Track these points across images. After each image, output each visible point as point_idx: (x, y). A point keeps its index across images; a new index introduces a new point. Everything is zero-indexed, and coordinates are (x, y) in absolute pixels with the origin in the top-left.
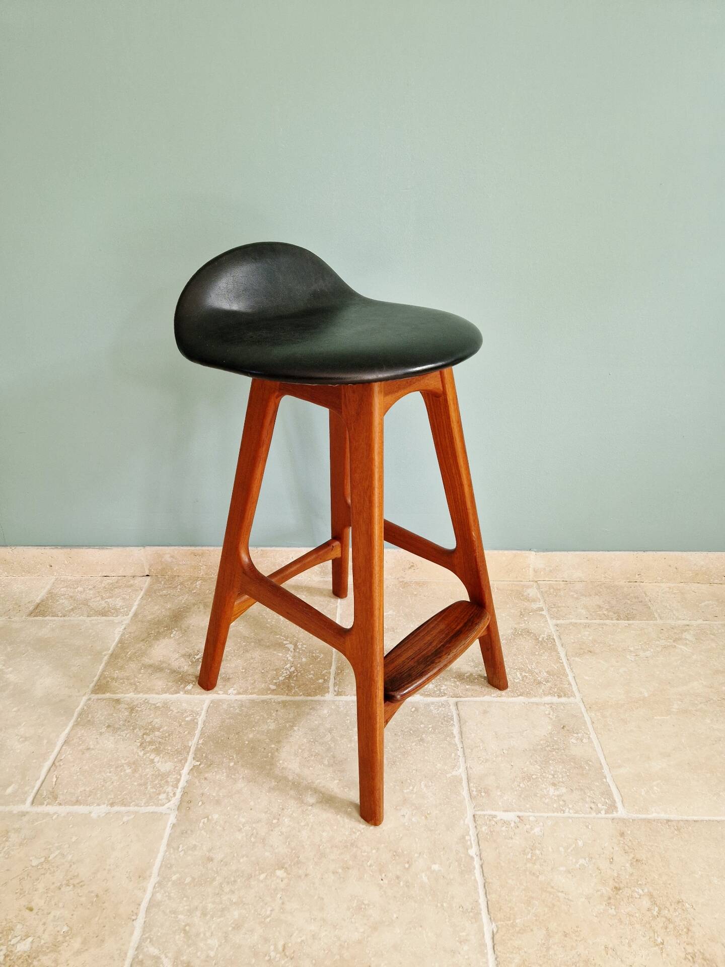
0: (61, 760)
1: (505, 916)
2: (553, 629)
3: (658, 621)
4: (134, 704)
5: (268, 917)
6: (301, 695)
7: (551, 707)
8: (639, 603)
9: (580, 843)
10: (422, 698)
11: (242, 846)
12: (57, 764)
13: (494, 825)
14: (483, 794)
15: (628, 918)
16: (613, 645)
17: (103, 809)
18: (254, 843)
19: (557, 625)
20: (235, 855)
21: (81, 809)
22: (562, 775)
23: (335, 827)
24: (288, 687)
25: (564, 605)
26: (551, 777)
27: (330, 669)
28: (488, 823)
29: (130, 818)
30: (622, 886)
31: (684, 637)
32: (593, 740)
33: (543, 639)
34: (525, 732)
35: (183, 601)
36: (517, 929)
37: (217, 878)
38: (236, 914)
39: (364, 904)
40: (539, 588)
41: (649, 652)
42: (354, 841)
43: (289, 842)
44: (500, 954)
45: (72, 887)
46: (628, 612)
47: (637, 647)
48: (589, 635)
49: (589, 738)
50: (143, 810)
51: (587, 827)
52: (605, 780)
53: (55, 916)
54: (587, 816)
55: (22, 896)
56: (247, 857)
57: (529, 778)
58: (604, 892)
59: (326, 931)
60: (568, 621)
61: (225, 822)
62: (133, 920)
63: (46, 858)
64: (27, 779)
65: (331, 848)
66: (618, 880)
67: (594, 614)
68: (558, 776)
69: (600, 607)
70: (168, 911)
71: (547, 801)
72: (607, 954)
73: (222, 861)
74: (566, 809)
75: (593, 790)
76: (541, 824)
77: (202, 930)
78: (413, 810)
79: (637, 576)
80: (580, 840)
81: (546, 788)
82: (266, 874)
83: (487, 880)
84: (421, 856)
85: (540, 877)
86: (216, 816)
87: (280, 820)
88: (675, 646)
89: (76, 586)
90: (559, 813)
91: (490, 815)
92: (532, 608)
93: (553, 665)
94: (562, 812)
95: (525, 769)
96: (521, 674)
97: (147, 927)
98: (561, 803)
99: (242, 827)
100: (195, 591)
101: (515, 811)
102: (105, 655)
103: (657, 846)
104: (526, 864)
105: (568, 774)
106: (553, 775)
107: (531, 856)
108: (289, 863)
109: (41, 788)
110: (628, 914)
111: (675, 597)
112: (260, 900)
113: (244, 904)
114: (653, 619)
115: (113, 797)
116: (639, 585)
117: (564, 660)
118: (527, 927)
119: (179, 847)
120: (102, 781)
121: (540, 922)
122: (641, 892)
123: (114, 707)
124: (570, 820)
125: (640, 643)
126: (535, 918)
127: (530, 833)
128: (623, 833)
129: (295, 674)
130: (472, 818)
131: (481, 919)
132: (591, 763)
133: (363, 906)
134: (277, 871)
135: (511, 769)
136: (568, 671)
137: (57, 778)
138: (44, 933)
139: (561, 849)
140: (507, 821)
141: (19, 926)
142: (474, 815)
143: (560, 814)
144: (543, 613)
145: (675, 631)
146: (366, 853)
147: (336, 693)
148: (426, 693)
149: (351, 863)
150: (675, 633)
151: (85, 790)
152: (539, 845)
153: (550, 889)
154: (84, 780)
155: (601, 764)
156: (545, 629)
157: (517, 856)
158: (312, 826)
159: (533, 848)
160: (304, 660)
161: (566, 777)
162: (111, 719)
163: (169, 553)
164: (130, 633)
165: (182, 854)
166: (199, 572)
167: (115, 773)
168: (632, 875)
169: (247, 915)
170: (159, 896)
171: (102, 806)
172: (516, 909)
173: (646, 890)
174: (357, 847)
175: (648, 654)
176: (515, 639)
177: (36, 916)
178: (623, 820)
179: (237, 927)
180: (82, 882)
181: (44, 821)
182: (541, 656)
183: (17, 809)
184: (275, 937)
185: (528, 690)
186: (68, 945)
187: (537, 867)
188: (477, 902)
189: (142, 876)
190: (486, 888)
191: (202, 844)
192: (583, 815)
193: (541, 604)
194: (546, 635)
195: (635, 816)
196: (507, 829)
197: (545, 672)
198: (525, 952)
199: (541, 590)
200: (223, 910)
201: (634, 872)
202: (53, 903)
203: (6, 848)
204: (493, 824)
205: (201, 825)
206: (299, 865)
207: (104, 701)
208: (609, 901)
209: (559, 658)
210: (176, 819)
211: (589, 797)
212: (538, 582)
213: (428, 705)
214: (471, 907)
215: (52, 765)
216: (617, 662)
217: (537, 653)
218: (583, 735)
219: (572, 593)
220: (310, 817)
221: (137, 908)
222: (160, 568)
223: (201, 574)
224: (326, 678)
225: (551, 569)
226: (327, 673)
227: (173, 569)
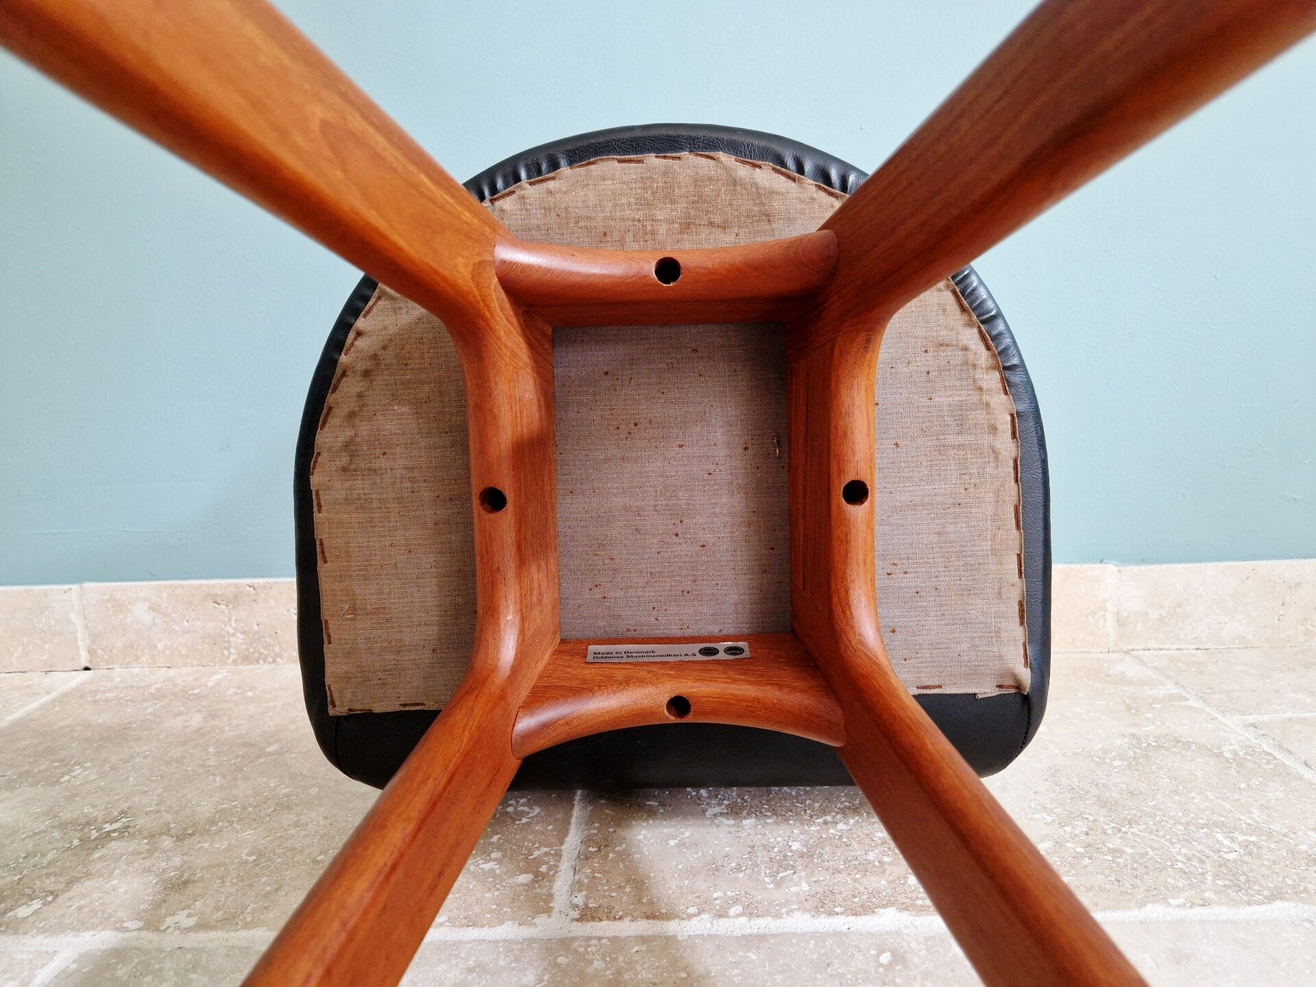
2: (1248, 734)
19: (1253, 725)
25: (1237, 688)
27: (562, 844)
33: (1235, 754)
40: (1143, 663)
60: (1279, 717)
92: (1150, 695)
96: (1234, 839)
100: (197, 692)
144: (1192, 704)
147: (576, 914)
156: (1223, 733)
163: (145, 599)
166: (226, 652)
176: (1148, 757)
182: (1265, 791)
185: (1290, 882)
193: (1173, 689)
194: (1238, 746)
199: (1149, 666)
212: (1133, 653)
217: (1244, 785)
222: (120, 645)
223: (232, 658)
224: (544, 869)
225: (1163, 613)
226: (546, 854)
227: (155, 646)
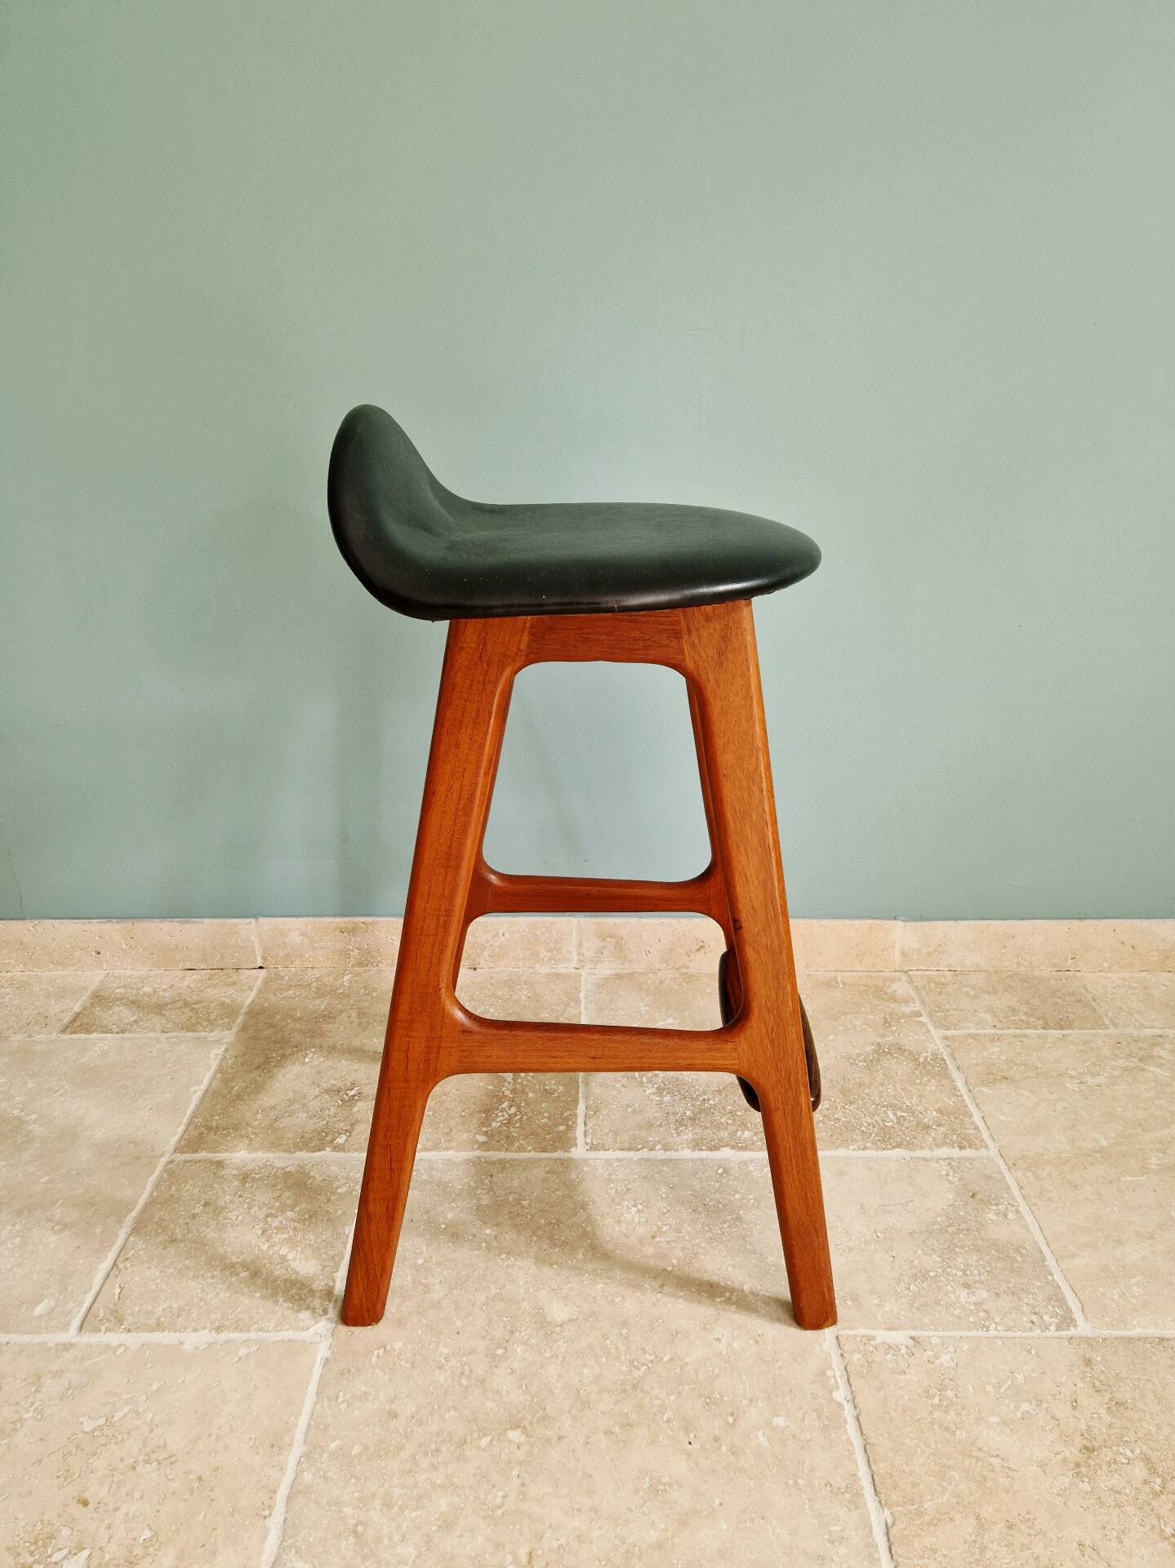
0: (127, 1259)
1: (904, 1498)
2: (940, 1044)
3: (1110, 1030)
4: (249, 1168)
5: (499, 1507)
6: (530, 1151)
7: (950, 1164)
8: (1076, 1003)
9: (1020, 1378)
10: (733, 1152)
11: (445, 1393)
12: (121, 1266)
13: (872, 1352)
14: (849, 1302)
15: (1112, 1497)
16: (1041, 1068)
17: (205, 1336)
18: (467, 1387)
19: (946, 1038)
20: (436, 1407)
21: (166, 1338)
22: (978, 1270)
23: (604, 1360)
24: (507, 1137)
25: (954, 1007)
26: (960, 1273)
27: (577, 1109)
28: (861, 1349)
29: (252, 1350)
30: (1096, 1444)
31: (1155, 1053)
32: (1025, 1215)
33: (926, 1059)
34: (911, 1204)
35: (322, 1007)
36: (927, 1518)
37: (407, 1446)
38: (443, 1503)
39: (662, 1483)
40: (911, 982)
41: (1101, 1077)
42: (639, 1382)
43: (526, 1385)
44: (901, 1559)
45: (155, 1464)
46: (1061, 1017)
47: (1081, 1071)
48: (1000, 1052)
49: (1018, 1212)
50: (273, 1336)
51: (1029, 1352)
52: (1050, 1278)
53: (127, 1514)
54: (1025, 1334)
55: (68, 1481)
56: (456, 1410)
57: (924, 1276)
58: (1067, 1454)
59: (600, 1528)
60: (964, 1032)
61: (415, 1354)
62: (265, 1518)
63: (107, 1420)
64: (70, 1291)
65: (600, 1393)
66: (1088, 1434)
67: (1005, 1021)
68: (972, 1272)
69: (1014, 1010)
70: (325, 1500)
71: (958, 1311)
72: (1084, 1556)
73: (413, 1418)
74: (990, 1324)
75: (1033, 1293)
76: (952, 1349)
77: (386, 1530)
78: (734, 1329)
79: (1070, 961)
80: (1019, 1374)
81: (954, 1292)
82: (490, 1437)
83: (869, 1440)
84: (753, 1404)
85: (958, 1432)
86: (398, 1345)
87: (509, 1349)
88: (1143, 1069)
89: (140, 985)
90: (980, 1330)
91: (865, 1336)
92: (902, 1011)
93: (946, 1099)
94: (985, 1329)
95: (916, 1262)
96: (895, 1114)
97: (288, 1528)
98: (982, 1314)
99: (443, 1361)
100: (341, 991)
101: (906, 1329)
102: (195, 1092)
103: (1147, 1380)
104: (931, 1413)
105: (988, 1269)
106: (964, 1272)
107: (940, 1400)
108: (529, 1418)
109: (96, 1305)
110: (1112, 1489)
111: (1134, 994)
112: (484, 1479)
113: (456, 1487)
114: (1103, 1027)
115: (219, 1316)
116: (1075, 977)
117: (964, 1092)
118: (944, 1514)
119: (338, 1397)
120: (199, 1291)
121: (964, 1506)
122: (1129, 1453)
123: (215, 1174)
124: (1000, 1342)
125: (1086, 1064)
126: (955, 1500)
127: (933, 1363)
128: (1089, 1360)
129: (518, 1117)
130: (835, 1341)
131: (865, 1504)
132: (1024, 1251)
133: (661, 1487)
134: (509, 1432)
135: (893, 1262)
136: (972, 1108)
137: (122, 1289)
138: (109, 1542)
139: (989, 1388)
140: (893, 1345)
141: (66, 1532)
142: (837, 1337)
143: (980, 1333)
144: (922, 1019)
145: (1141, 1045)
146: (659, 1401)
147: (588, 1147)
148: (740, 1145)
149: (634, 1416)
150: (1141, 1048)
151: (171, 1307)
152: (952, 1383)
153: (977, 1453)
154: (169, 1291)
155: (1041, 1252)
156: (927, 1044)
157: (915, 1400)
158: (564, 1358)
159: (942, 1388)
160: (531, 1095)
161: (986, 1274)
162: (211, 1193)
163: (297, 928)
164: (236, 1057)
165: (343, 1407)
166: (348, 960)
167: (221, 1279)
168: (1111, 1426)
169: (463, 1505)
170: (308, 1477)
171: (202, 1332)
172: (921, 1486)
173: (1138, 1451)
174: (642, 1390)
175: (1100, 1080)
176: (879, 1060)
177: (95, 1515)
178: (1089, 1341)
179: (446, 1525)
180: (172, 1456)
181: (102, 1358)
182: (926, 1085)
183: (53, 1339)
184: (514, 1540)
185: (908, 1138)
186: (153, 1560)
187: (951, 1416)
188: (854, 1475)
189: (277, 1444)
190: (868, 1452)
191: (377, 1391)
192: (1019, 1333)
193: (917, 1006)
194: (930, 1054)
195: (1105, 1333)
196: (895, 1357)
197: (934, 1110)
198: (944, 1556)
199: (915, 984)
200: (420, 1498)
201: (1114, 1421)
202: (123, 1491)
203: (37, 1404)
204: (871, 1350)
205: (374, 1359)
206: (546, 1422)
207: (198, 1164)
208: (1077, 1470)
209: (955, 1088)
210: (329, 1352)
211: (1028, 1304)
212: (909, 972)
213: (744, 1163)
214: (845, 1485)
215: (113, 1267)
216: (1052, 1093)
217: (918, 1081)
218: (1007, 1208)
219: (966, 989)
220: (559, 1343)
221: (271, 1498)
222: (282, 954)
223: (351, 963)
224: (570, 1123)
225: (930, 950)
226: (570, 1114)
227: (304, 956)
